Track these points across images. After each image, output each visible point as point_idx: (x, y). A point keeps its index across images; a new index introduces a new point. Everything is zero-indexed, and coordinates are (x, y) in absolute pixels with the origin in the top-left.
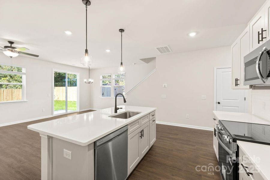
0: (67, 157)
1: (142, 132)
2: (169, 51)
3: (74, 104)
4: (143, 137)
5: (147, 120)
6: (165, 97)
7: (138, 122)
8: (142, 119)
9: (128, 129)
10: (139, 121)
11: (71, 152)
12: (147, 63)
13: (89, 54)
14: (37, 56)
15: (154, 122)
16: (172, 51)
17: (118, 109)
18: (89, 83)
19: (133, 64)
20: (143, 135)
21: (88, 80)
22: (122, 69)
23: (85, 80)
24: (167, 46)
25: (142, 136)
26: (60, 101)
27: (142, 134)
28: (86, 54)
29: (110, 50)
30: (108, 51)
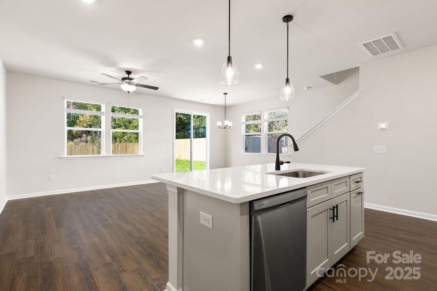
0: (206, 224)
1: (335, 209)
2: (396, 47)
3: (201, 165)
4: (337, 219)
5: (344, 189)
6: (384, 152)
7: (327, 187)
8: (334, 183)
9: (307, 195)
10: (329, 185)
11: (210, 217)
12: (337, 84)
13: (233, 63)
14: (156, 88)
15: (360, 195)
16: (404, 46)
17: (282, 163)
18: (225, 128)
19: (305, 89)
20: (337, 216)
21: (223, 123)
22: (288, 90)
23: (219, 124)
24: (391, 35)
25: (335, 217)
26: (182, 160)
27: (335, 215)
28: (228, 63)
29: (263, 64)
30: (259, 66)
